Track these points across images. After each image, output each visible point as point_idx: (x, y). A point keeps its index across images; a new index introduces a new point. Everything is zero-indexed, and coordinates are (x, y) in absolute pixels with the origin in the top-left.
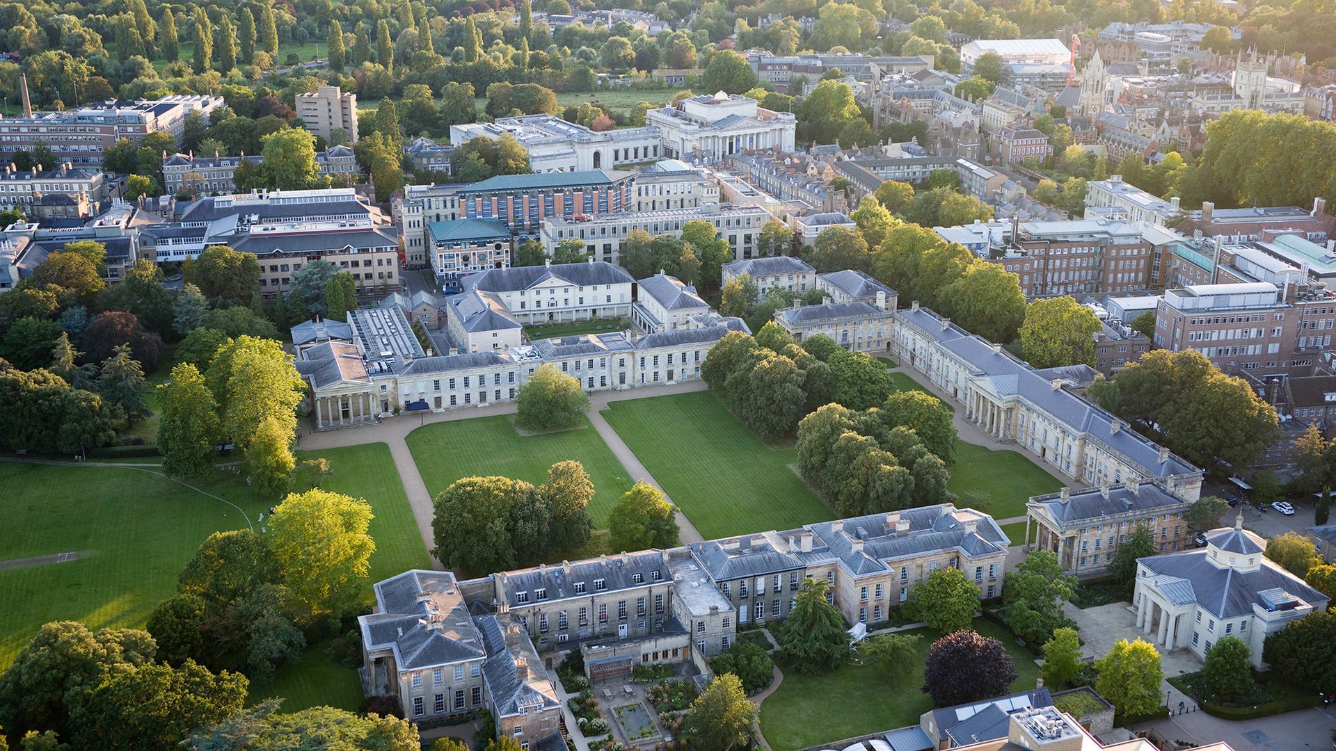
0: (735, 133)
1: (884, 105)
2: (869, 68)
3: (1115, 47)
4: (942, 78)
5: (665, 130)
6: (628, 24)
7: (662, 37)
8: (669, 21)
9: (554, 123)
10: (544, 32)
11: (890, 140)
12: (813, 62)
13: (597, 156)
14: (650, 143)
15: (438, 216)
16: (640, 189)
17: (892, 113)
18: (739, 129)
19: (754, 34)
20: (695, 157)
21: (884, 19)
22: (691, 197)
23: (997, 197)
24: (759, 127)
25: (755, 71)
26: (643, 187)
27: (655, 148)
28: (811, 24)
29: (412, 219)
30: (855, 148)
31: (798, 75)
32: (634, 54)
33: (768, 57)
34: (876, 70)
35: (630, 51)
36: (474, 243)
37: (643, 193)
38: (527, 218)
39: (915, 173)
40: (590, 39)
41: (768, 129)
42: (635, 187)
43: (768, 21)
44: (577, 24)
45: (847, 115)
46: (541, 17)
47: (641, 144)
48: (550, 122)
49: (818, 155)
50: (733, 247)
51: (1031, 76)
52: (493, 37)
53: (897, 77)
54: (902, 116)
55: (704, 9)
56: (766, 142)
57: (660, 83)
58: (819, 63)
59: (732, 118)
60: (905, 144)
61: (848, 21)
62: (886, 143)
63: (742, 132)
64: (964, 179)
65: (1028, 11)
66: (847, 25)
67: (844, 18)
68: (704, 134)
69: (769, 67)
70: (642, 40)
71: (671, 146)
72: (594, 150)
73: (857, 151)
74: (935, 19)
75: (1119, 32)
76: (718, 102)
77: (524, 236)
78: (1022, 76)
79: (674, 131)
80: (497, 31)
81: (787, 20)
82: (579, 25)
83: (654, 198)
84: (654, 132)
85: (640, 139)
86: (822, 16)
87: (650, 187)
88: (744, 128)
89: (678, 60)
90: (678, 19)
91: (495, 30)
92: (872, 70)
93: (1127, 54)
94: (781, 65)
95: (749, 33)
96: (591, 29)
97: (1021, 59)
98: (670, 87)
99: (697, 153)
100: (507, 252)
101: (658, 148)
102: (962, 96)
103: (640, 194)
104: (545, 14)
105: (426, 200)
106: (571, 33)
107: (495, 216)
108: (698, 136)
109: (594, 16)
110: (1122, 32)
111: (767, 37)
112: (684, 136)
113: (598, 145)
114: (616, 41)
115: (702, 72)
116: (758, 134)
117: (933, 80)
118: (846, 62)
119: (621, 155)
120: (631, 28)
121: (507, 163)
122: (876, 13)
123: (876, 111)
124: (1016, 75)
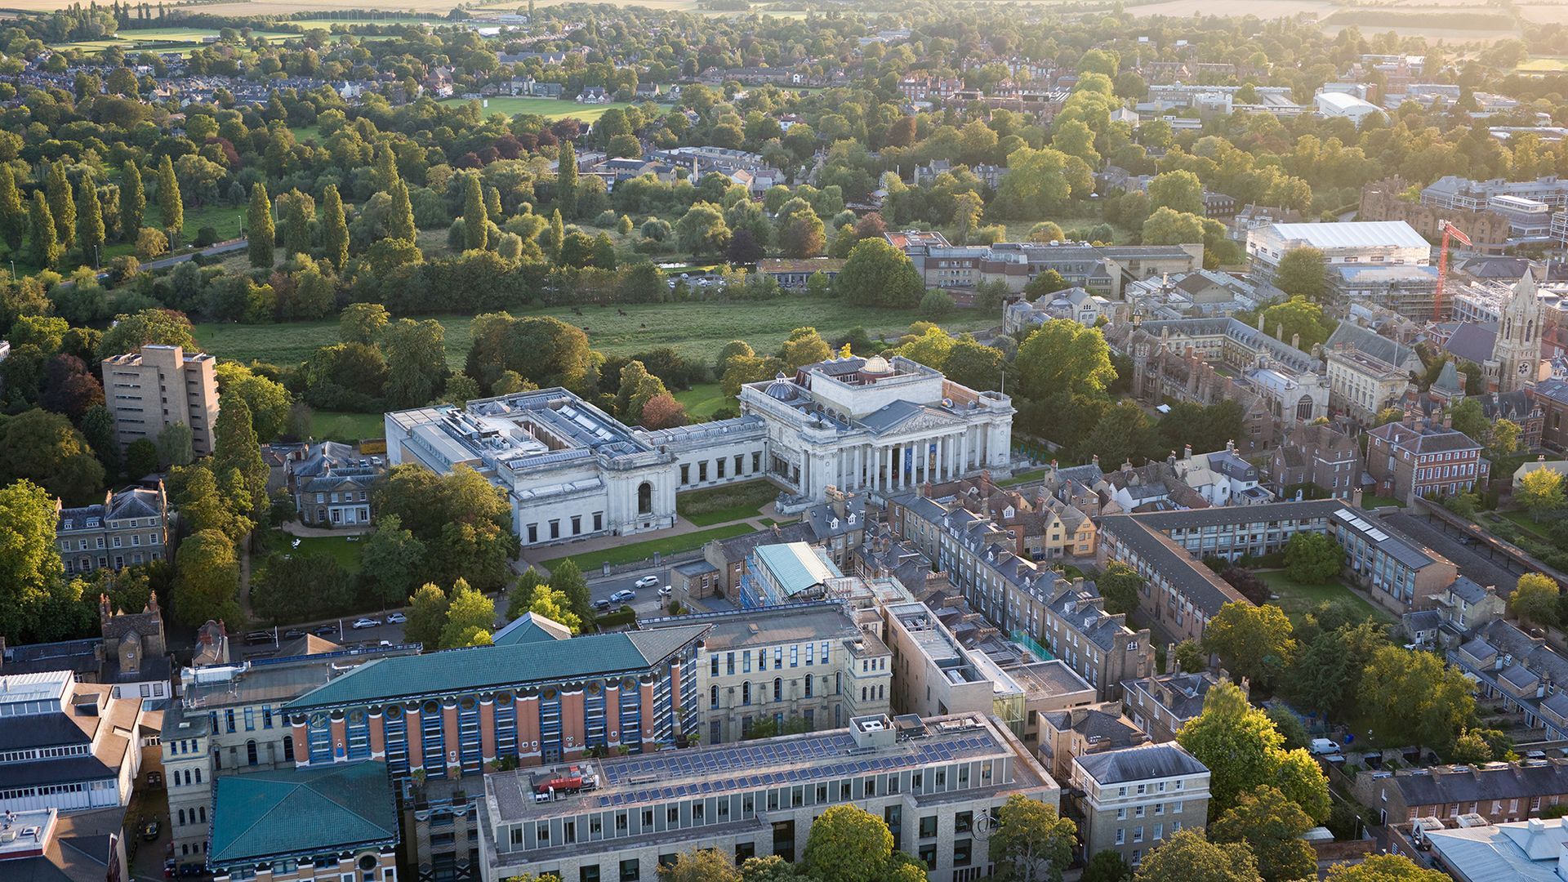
0: (903, 439)
1: (1151, 354)
2: (1103, 267)
3: (1467, 220)
4: (1226, 287)
5: (774, 427)
6: (723, 176)
7: (773, 201)
8: (782, 167)
9: (571, 413)
10: (596, 190)
11: (1188, 450)
12: (1013, 257)
13: (645, 490)
14: (747, 449)
15: (252, 746)
16: (715, 662)
17: (1168, 372)
18: (912, 431)
19: (912, 195)
20: (833, 514)
21: (1100, 168)
22: (827, 670)
23: (1440, 611)
24: (947, 425)
25: (920, 270)
26: (723, 657)
27: (756, 456)
28: (995, 175)
29: (181, 767)
30: (1126, 468)
31: (991, 279)
32: (729, 233)
33: (940, 242)
34: (1114, 270)
35: (722, 228)
36: (305, 862)
37: (723, 668)
38: (453, 753)
39: (1254, 537)
40: (664, 201)
41: (963, 428)
42: (704, 657)
43: (930, 170)
44: (647, 176)
45: (1097, 385)
46: (598, 161)
47: (729, 452)
48: (565, 409)
49: (1062, 487)
50: (930, 841)
51: (1374, 286)
52: (521, 197)
53: (1154, 285)
54: (1191, 383)
55: (834, 151)
56: (958, 457)
57: (769, 287)
58: (1023, 260)
59: (898, 411)
60: (1216, 456)
61: (1051, 175)
62: (1180, 456)
63: (916, 437)
64: (1354, 553)
65: (1311, 155)
66: (1051, 181)
67: (1046, 169)
68: (847, 443)
69: (943, 264)
70: (742, 206)
71: (786, 456)
72: (638, 481)
73: (1131, 476)
74: (1187, 175)
75: (1461, 193)
76: (873, 378)
77: (440, 809)
78: (1359, 286)
79: (791, 432)
80: (528, 188)
81: (959, 171)
82: (649, 178)
83: (748, 677)
84: (755, 428)
85: (727, 443)
86: (1012, 167)
87: (738, 654)
88: (921, 430)
89: (796, 244)
90: (795, 162)
91: (522, 188)
92: (1109, 270)
93: (1487, 232)
94: (961, 260)
95: (902, 194)
96: (668, 183)
97: (1350, 254)
98: (785, 294)
99: (837, 506)
100: (389, 873)
101: (762, 458)
102: (1279, 334)
103: (715, 671)
104: (602, 156)
105: (221, 712)
106: (637, 189)
107: (378, 755)
108: (834, 449)
109: (674, 159)
110: (1467, 193)
111: (930, 200)
112: (809, 447)
113: (646, 471)
114: (699, 214)
115: (836, 266)
116: (944, 439)
117: (1215, 294)
118: (1066, 256)
119: (694, 473)
120: (727, 182)
121: (459, 532)
122: (1086, 158)
123: (1139, 364)
124: (1348, 285)
